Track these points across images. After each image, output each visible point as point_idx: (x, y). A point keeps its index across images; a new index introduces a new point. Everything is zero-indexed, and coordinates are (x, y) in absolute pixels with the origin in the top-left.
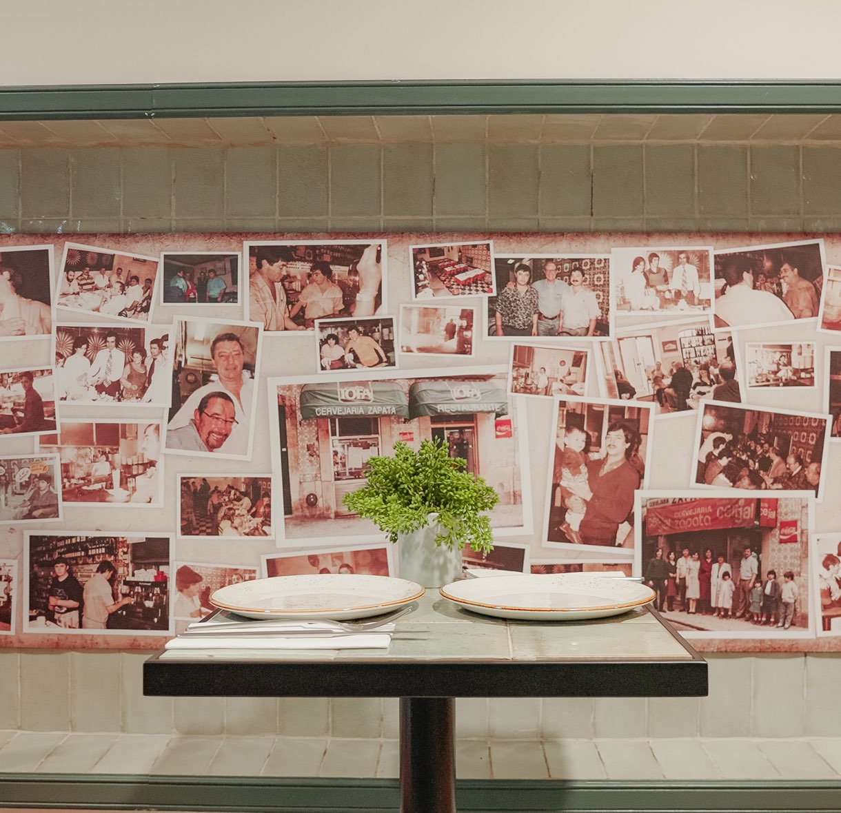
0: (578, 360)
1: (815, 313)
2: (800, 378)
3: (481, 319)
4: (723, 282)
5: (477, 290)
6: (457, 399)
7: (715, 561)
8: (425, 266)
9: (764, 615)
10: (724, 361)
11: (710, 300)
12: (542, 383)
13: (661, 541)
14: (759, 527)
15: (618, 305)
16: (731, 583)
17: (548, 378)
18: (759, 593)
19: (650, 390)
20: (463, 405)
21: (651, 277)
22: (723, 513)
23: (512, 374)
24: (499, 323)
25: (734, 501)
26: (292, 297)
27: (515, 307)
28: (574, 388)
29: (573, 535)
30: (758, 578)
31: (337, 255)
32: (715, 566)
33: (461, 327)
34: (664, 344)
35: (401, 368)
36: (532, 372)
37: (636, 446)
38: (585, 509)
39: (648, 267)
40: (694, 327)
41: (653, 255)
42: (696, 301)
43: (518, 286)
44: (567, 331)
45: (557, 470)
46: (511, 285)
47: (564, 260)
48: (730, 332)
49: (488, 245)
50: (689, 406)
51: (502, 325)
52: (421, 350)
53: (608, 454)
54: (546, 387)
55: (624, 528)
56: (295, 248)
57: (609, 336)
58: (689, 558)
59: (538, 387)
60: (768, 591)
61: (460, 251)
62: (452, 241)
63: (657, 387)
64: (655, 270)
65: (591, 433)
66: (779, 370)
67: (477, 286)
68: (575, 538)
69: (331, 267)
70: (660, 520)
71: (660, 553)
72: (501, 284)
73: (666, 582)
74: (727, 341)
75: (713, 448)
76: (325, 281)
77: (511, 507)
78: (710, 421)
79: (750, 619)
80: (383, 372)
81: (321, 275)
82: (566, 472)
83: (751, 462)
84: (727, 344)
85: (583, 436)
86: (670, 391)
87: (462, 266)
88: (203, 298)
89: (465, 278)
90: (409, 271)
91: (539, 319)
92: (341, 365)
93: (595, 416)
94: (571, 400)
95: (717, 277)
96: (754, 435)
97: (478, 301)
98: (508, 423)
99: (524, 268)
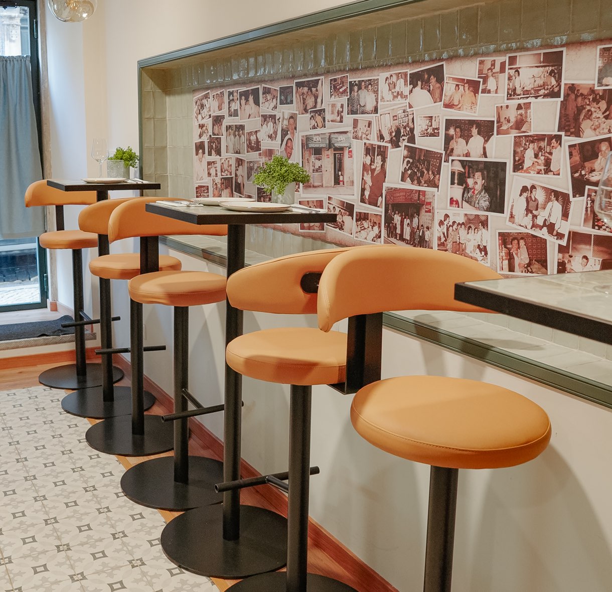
0: (370, 124)
1: (441, 101)
2: (435, 133)
4: (412, 86)
5: (345, 96)
6: (339, 141)
7: (405, 218)
8: (332, 86)
9: (419, 244)
10: (411, 124)
13: (390, 206)
14: (419, 204)
16: (410, 228)
17: (361, 133)
19: (389, 138)
20: (341, 144)
21: (390, 85)
22: (408, 196)
23: (352, 131)
24: (350, 109)
25: (412, 191)
27: (354, 102)
28: (368, 137)
29: (366, 200)
30: (418, 227)
31: (313, 84)
33: (341, 111)
34: (394, 117)
35: (327, 129)
36: (358, 130)
37: (384, 163)
38: (370, 189)
39: (390, 81)
40: (402, 108)
41: (391, 76)
42: (403, 96)
43: (355, 93)
44: (367, 112)
49: (347, 76)
50: (400, 146)
52: (332, 121)
53: (376, 166)
54: (361, 136)
56: (304, 82)
58: (398, 215)
59: (359, 136)
60: (421, 234)
61: (341, 79)
62: (339, 75)
63: (391, 137)
64: (391, 83)
66: (428, 129)
67: (345, 94)
69: (312, 89)
70: (390, 197)
71: (389, 211)
73: (391, 225)
75: (406, 165)
76: (311, 94)
77: (351, 187)
78: (406, 153)
81: (310, 92)
82: (365, 173)
84: (412, 116)
85: (370, 158)
87: (341, 85)
89: (342, 91)
90: (329, 89)
91: (360, 107)
92: (314, 127)
93: (373, 149)
94: (367, 142)
95: (410, 85)
96: (419, 161)
97: (344, 100)
98: (351, 151)
99: (356, 85)
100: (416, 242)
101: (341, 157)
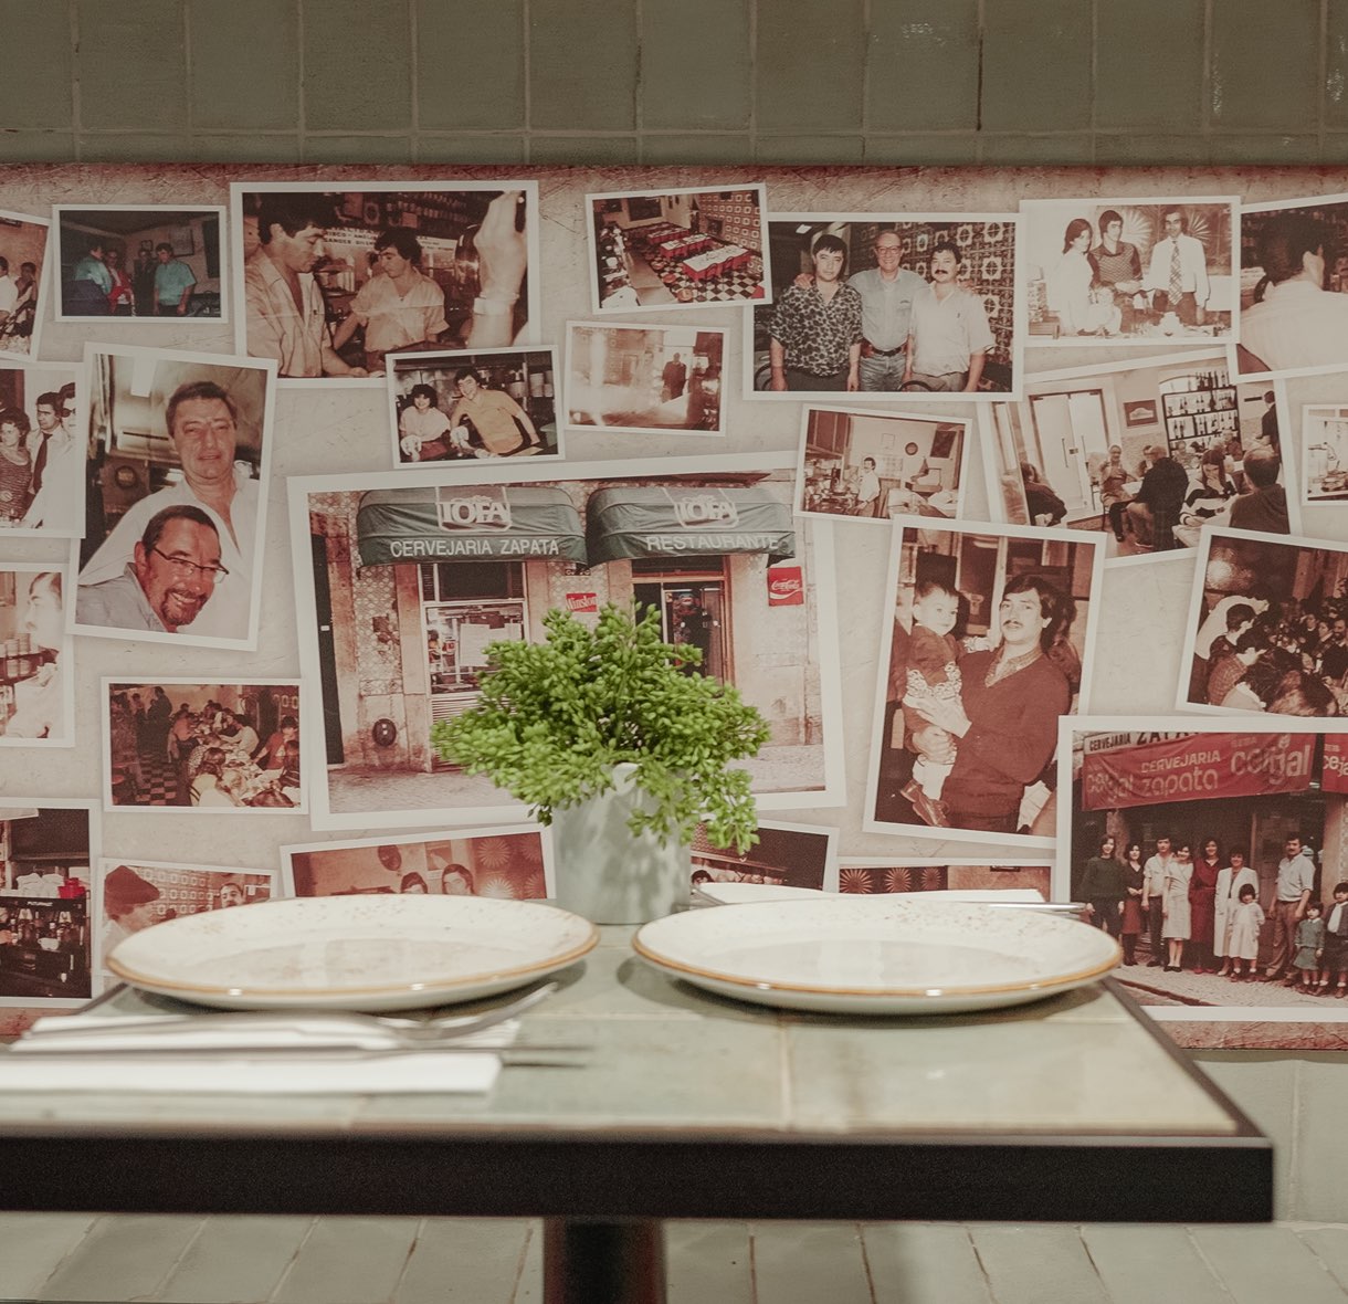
0: (945, 440)
3: (740, 353)
4: (1259, 273)
5: (731, 293)
6: (688, 523)
7: (1224, 863)
8: (619, 239)
9: (1325, 976)
10: (1256, 445)
11: (1229, 313)
12: (868, 490)
13: (1113, 823)
14: (1320, 794)
15: (1031, 324)
16: (1258, 907)
17: (880, 480)
18: (1316, 929)
19: (1097, 506)
20: (701, 537)
21: (1105, 263)
22: (1245, 764)
23: (803, 471)
24: (778, 363)
25: (1270, 739)
26: (336, 306)
27: (811, 328)
28: (933, 501)
29: (929, 808)
30: (1315, 898)
31: (431, 213)
32: (1225, 875)
33: (697, 372)
34: (1129, 407)
35: (569, 459)
36: (848, 467)
37: (1064, 623)
38: (955, 753)
39: (1097, 242)
40: (1193, 371)
41: (1110, 216)
42: (1200, 316)
43: (820, 285)
44: (923, 380)
45: (897, 674)
46: (803, 281)
47: (916, 226)
48: (1271, 382)
49: (754, 195)
50: (1178, 540)
51: (784, 367)
52: (613, 419)
53: (1004, 639)
54: (877, 499)
55: (1036, 794)
56: (340, 199)
57: (1011, 391)
58: (1170, 857)
59: (860, 498)
60: (1334, 925)
61: (694, 207)
62: (678, 185)
63: (1111, 501)
64: (1112, 249)
65: (969, 596)
67: (730, 284)
68: (932, 813)
69: (421, 240)
70: (1112, 778)
71: (1109, 846)
72: (782, 279)
73: (1121, 905)
74: (1263, 402)
75: (1226, 630)
76: (407, 272)
77: (798, 749)
78: (1222, 571)
79: (1295, 982)
80: (531, 467)
81: (397, 258)
82: (915, 678)
83: (1306, 658)
84: (1262, 408)
85: (953, 603)
86: (1139, 507)
87: (700, 238)
88: (148, 305)
89: (706, 265)
90: (586, 250)
91: (863, 353)
92: (443, 450)
93: (978, 558)
94: (929, 527)
95: (1247, 263)
97: (733, 316)
98: (795, 573)
99: (831, 243)
100: (1304, 962)
101: (708, 601)
